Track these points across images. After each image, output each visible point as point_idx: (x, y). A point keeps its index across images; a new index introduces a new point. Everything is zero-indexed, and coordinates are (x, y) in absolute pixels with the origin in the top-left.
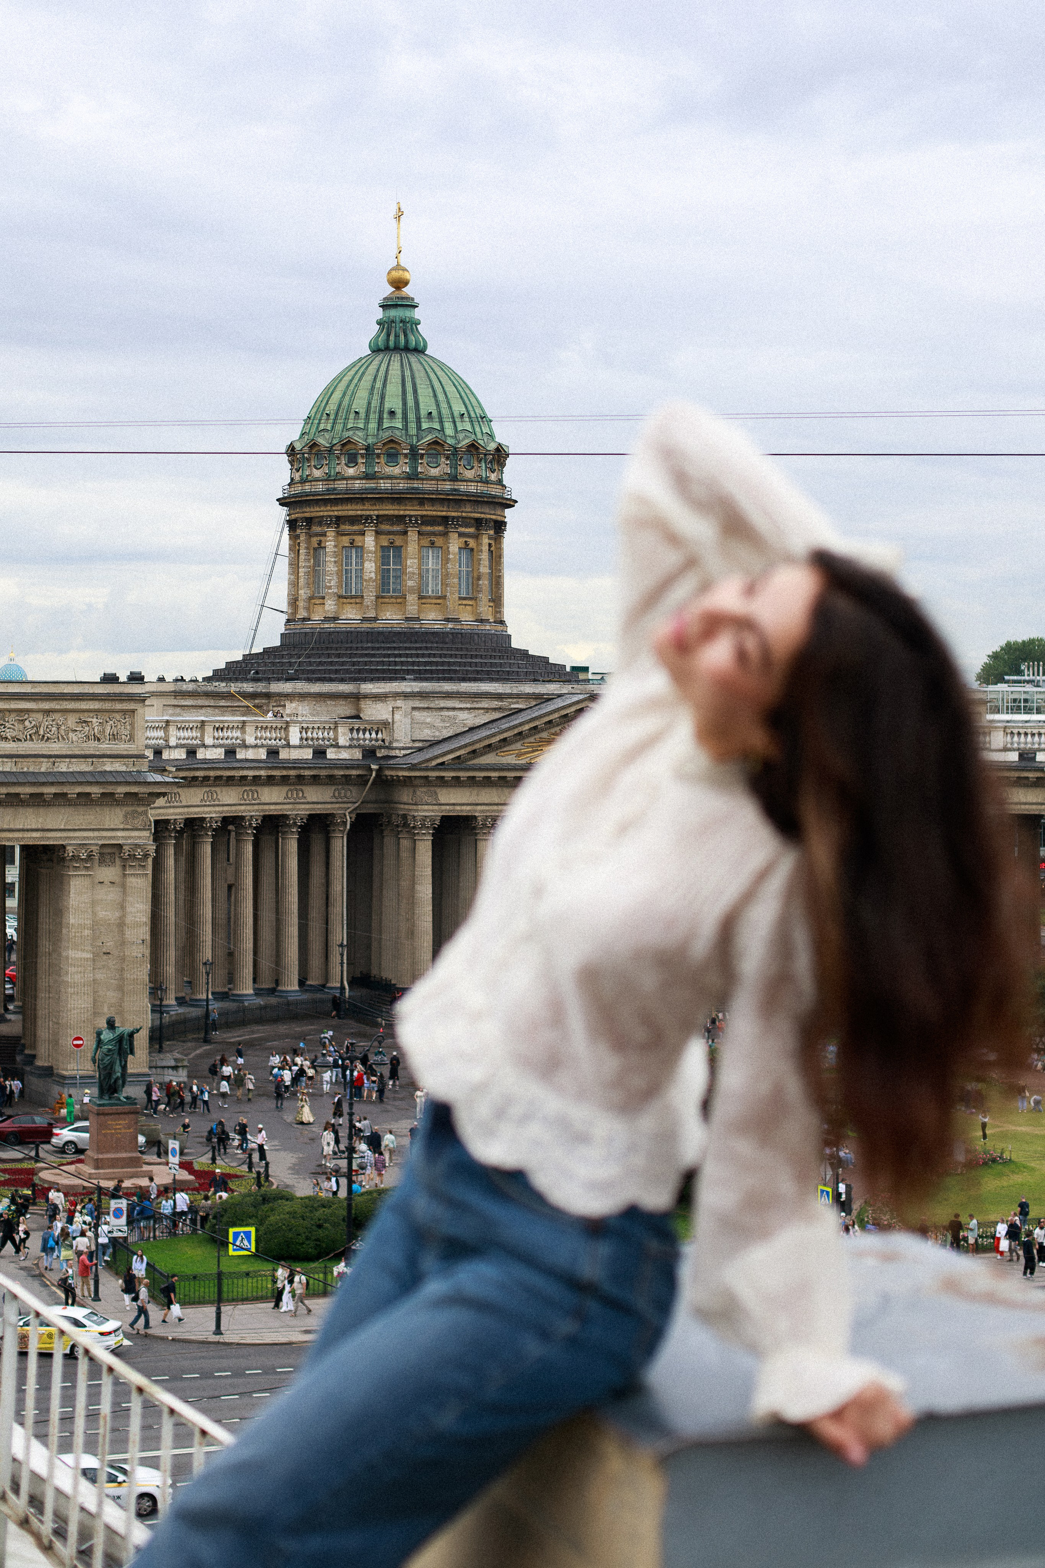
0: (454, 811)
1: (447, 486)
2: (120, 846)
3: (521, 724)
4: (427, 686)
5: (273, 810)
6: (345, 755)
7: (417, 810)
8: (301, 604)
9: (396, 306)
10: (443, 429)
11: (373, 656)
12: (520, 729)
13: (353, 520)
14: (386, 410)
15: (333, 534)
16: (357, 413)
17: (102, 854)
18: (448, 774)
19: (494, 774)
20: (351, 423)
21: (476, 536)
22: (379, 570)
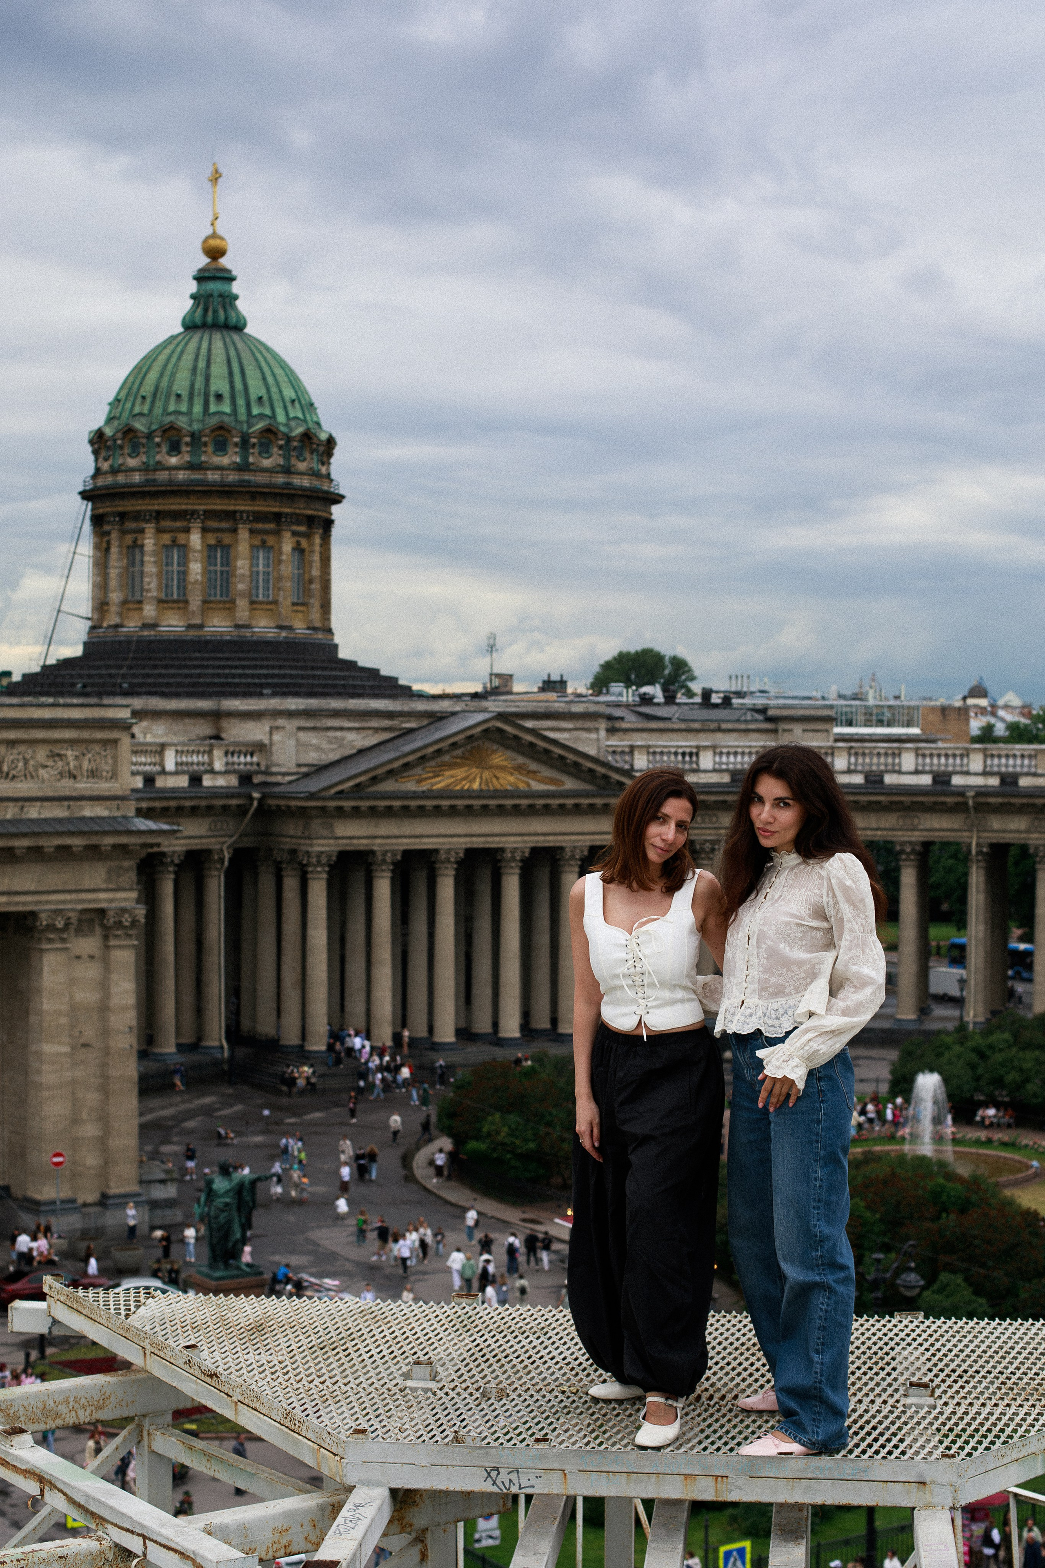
0: (351, 845)
1: (280, 479)
2: (102, 912)
3: (426, 746)
4: (313, 703)
6: (221, 782)
7: (311, 845)
8: (113, 609)
9: (214, 278)
10: (274, 416)
11: (207, 667)
12: (423, 752)
13: (175, 515)
14: (212, 393)
15: (153, 531)
16: (179, 396)
17: (80, 921)
18: (348, 804)
19: (397, 803)
20: (172, 408)
21: (308, 536)
22: (205, 571)
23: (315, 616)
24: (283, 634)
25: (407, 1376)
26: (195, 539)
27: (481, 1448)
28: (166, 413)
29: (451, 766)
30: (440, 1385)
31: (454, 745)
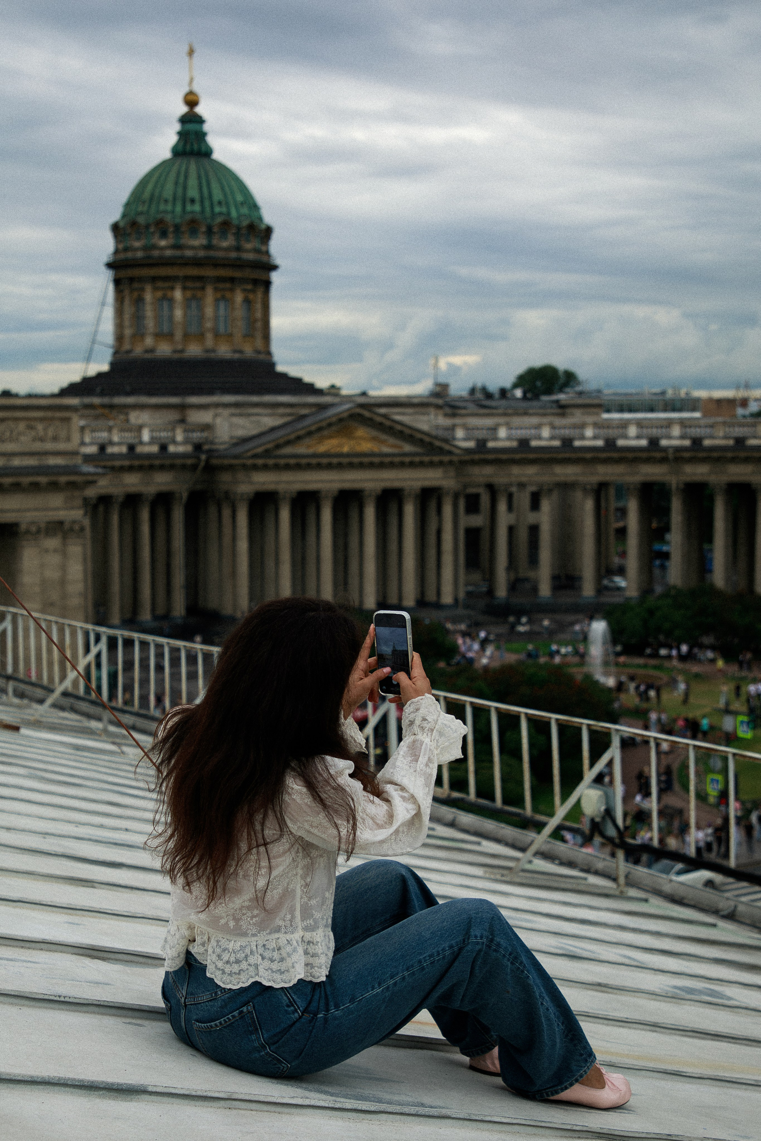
0: (263, 487)
1: (233, 255)
2: (61, 523)
4: (240, 398)
5: (132, 490)
6: (181, 449)
7: (236, 488)
8: (127, 340)
9: (190, 121)
10: (229, 214)
11: (185, 377)
12: (310, 429)
13: (165, 279)
14: (188, 199)
15: (150, 289)
16: (166, 201)
17: (47, 528)
18: (260, 462)
19: (292, 461)
20: (162, 207)
21: (253, 291)
22: (185, 315)
23: (259, 343)
24: (237, 356)
28: (158, 211)
29: (330, 437)
31: (330, 425)
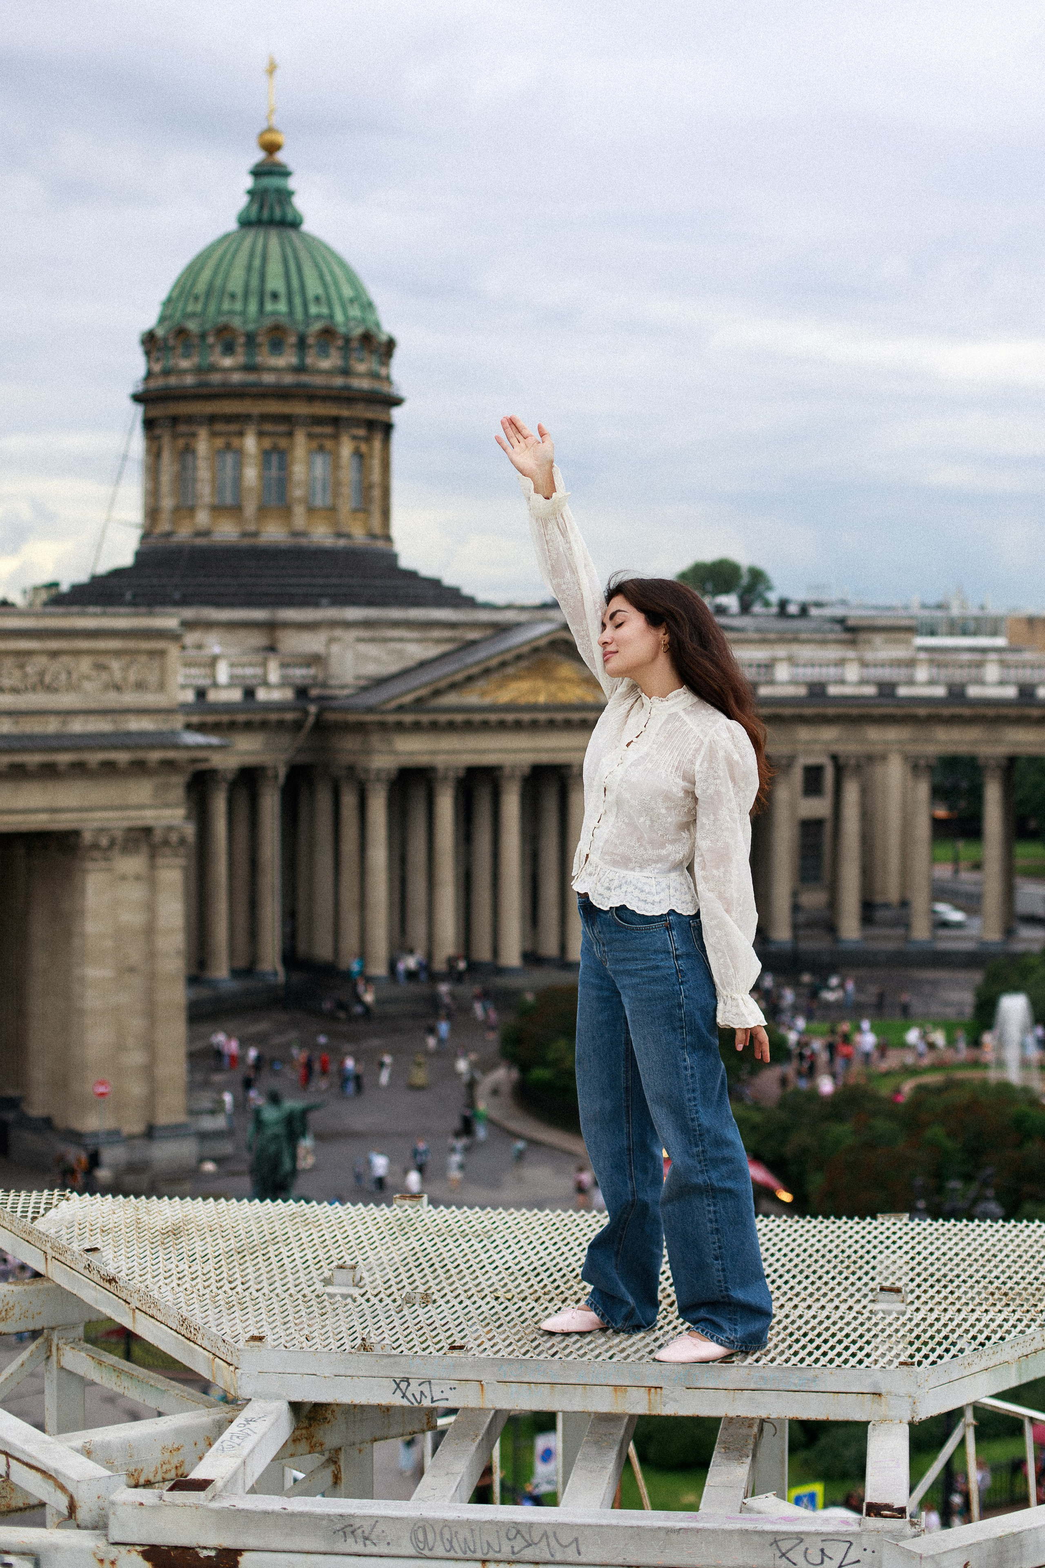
0: (412, 760)
1: (339, 381)
2: (148, 830)
3: (489, 658)
4: (372, 613)
6: (276, 695)
7: (370, 761)
8: (162, 516)
9: (269, 173)
10: (331, 316)
11: (262, 576)
12: (486, 664)
13: (229, 419)
14: (267, 292)
15: (205, 435)
16: (233, 296)
17: (126, 840)
18: (408, 718)
19: (459, 718)
20: (226, 306)
21: (368, 440)
22: (261, 477)
23: (374, 523)
24: (342, 543)
25: (327, 1282)
26: (250, 443)
27: (390, 1356)
28: (219, 312)
29: (516, 678)
30: (362, 1291)
31: (519, 658)
